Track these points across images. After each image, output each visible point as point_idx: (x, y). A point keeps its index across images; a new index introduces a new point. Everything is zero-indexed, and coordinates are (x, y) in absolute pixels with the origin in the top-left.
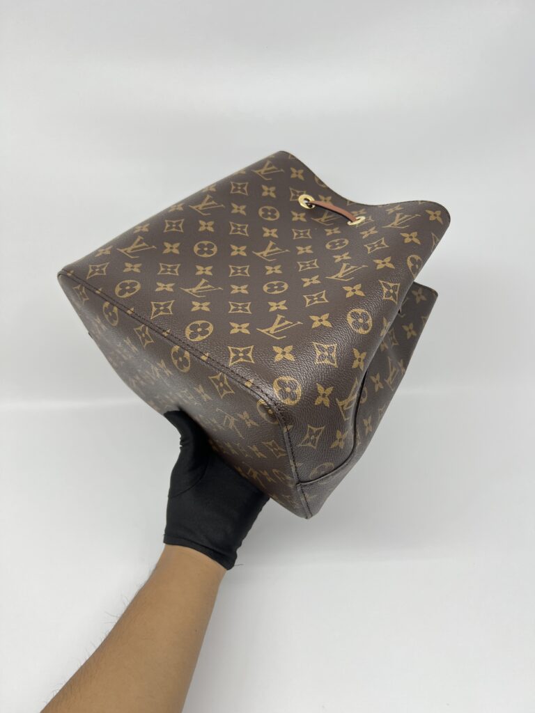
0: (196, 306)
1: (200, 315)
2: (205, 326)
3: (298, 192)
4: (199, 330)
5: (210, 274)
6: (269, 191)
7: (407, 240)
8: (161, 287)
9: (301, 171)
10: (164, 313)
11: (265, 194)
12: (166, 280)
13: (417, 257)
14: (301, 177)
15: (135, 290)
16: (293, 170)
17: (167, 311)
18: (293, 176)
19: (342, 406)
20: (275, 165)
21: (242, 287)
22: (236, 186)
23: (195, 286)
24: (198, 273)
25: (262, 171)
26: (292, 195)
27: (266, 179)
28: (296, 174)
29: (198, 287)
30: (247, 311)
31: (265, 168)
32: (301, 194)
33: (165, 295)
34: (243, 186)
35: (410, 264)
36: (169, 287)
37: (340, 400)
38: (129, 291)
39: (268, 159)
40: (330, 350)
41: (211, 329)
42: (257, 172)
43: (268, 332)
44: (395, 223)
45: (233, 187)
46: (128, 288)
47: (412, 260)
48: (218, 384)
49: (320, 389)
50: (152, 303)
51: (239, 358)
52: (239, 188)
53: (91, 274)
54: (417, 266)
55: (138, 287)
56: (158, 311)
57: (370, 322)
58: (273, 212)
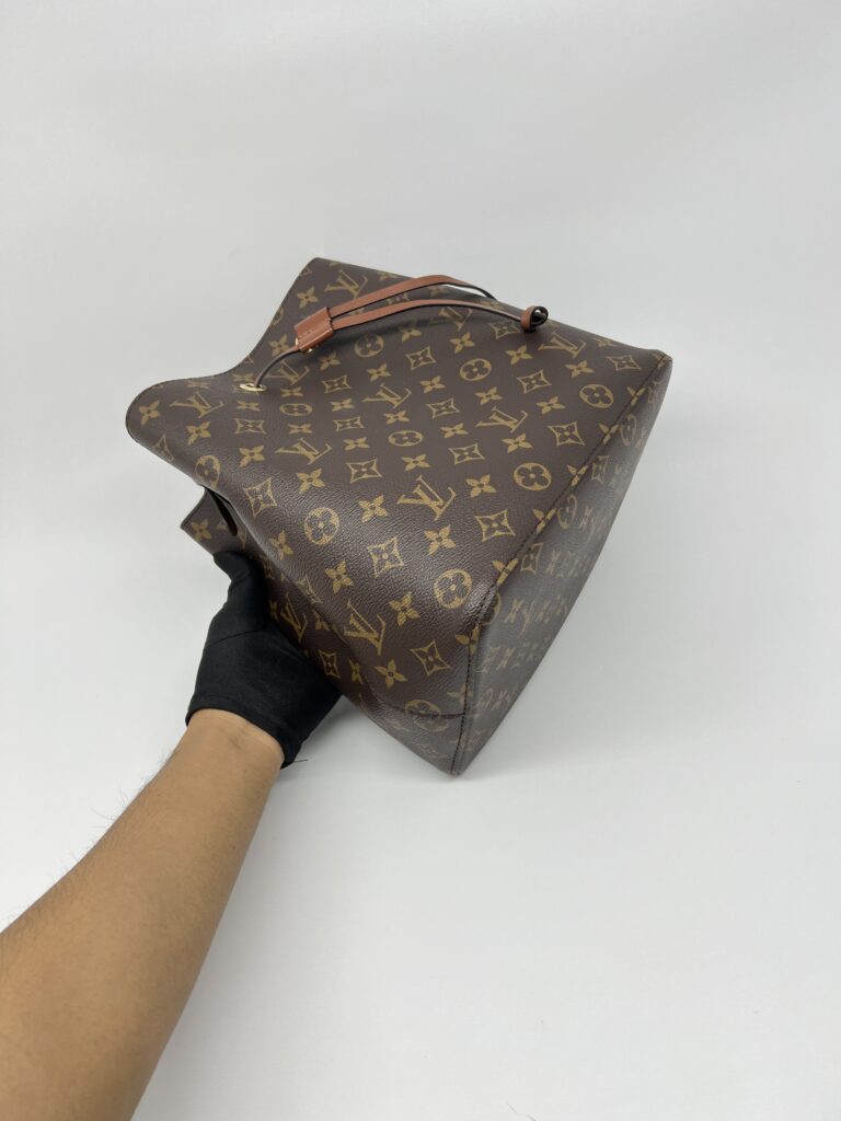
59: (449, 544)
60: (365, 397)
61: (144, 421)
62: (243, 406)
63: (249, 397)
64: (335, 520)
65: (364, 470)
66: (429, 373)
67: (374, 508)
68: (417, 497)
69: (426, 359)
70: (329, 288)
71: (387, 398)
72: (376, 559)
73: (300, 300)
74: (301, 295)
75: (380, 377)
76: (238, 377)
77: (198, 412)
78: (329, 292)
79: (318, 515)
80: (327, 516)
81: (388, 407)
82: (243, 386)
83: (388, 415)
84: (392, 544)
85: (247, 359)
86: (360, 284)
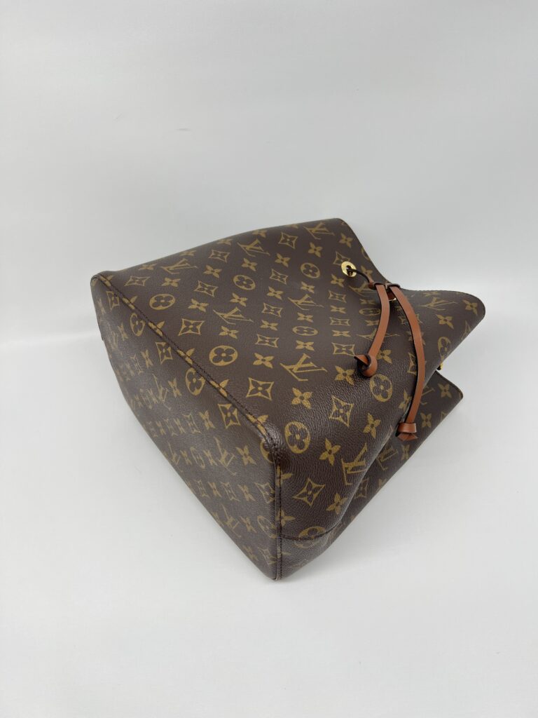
0: (225, 332)
1: (227, 340)
2: (229, 352)
3: (343, 257)
4: (224, 355)
5: (244, 305)
6: (315, 250)
7: (442, 322)
8: (194, 304)
9: (350, 239)
10: (193, 332)
11: (311, 251)
12: (201, 298)
13: (447, 340)
14: (349, 245)
15: (169, 304)
16: (344, 236)
17: (196, 330)
18: (342, 241)
19: (346, 469)
20: (327, 228)
21: (273, 324)
22: (286, 237)
23: (226, 312)
24: (233, 301)
25: (314, 230)
26: (337, 259)
27: (316, 238)
28: (344, 240)
29: (230, 314)
30: (274, 345)
31: (317, 228)
32: (345, 260)
33: (196, 314)
34: (292, 239)
35: (440, 346)
36: (203, 307)
37: (346, 461)
38: (164, 305)
39: (323, 221)
40: (346, 408)
41: (235, 356)
42: (308, 229)
43: (291, 370)
44: (432, 305)
45: (283, 238)
46: (163, 301)
47: (443, 341)
48: (226, 413)
49: (328, 444)
50: (183, 320)
51: (257, 391)
52: (288, 240)
53: (130, 282)
54: (446, 349)
55: (172, 302)
56: (187, 327)
57: (390, 391)
58: (315, 270)
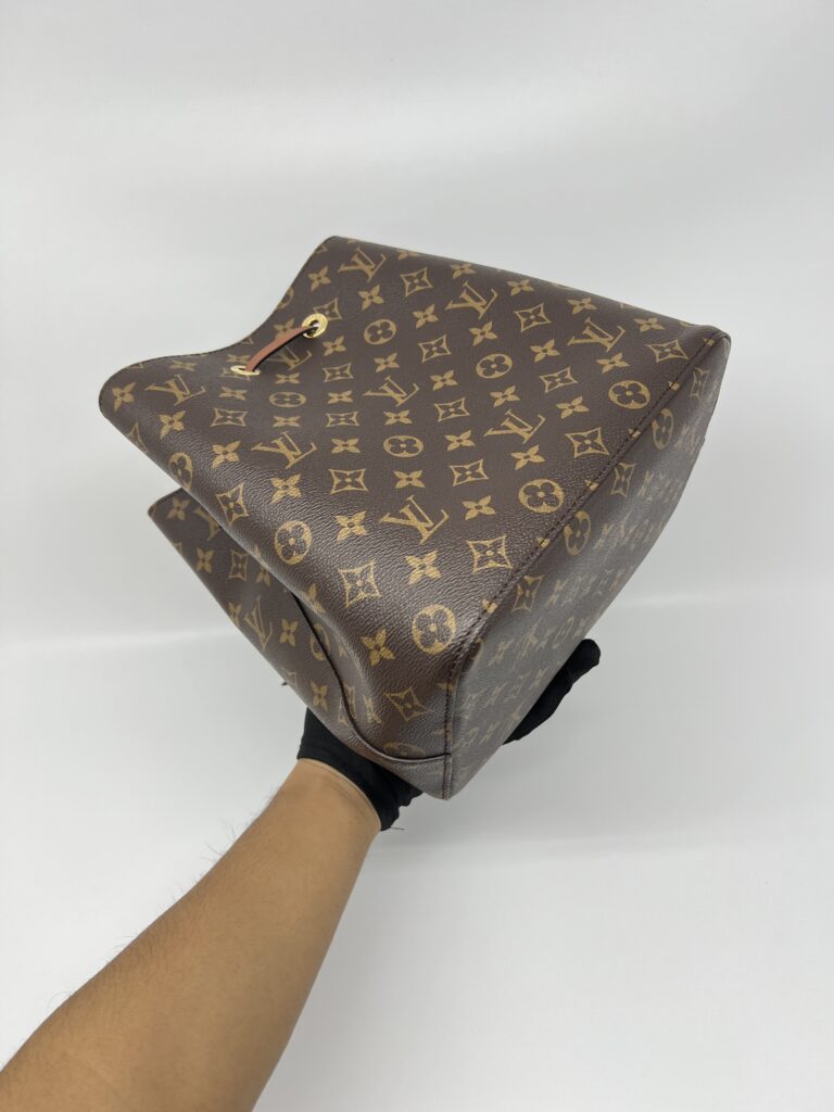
59: (433, 573)
60: (367, 390)
61: (117, 405)
62: (227, 393)
63: (238, 383)
64: (307, 536)
65: (348, 480)
66: (440, 367)
67: (351, 526)
68: (404, 516)
69: (441, 350)
70: (343, 268)
71: (391, 393)
72: (348, 586)
73: (312, 281)
74: (313, 276)
75: (387, 368)
76: (233, 358)
77: (174, 398)
78: (342, 272)
79: (290, 529)
80: (299, 530)
81: (391, 405)
82: (235, 369)
83: (388, 414)
84: (367, 570)
85: (245, 340)
86: (377, 263)
